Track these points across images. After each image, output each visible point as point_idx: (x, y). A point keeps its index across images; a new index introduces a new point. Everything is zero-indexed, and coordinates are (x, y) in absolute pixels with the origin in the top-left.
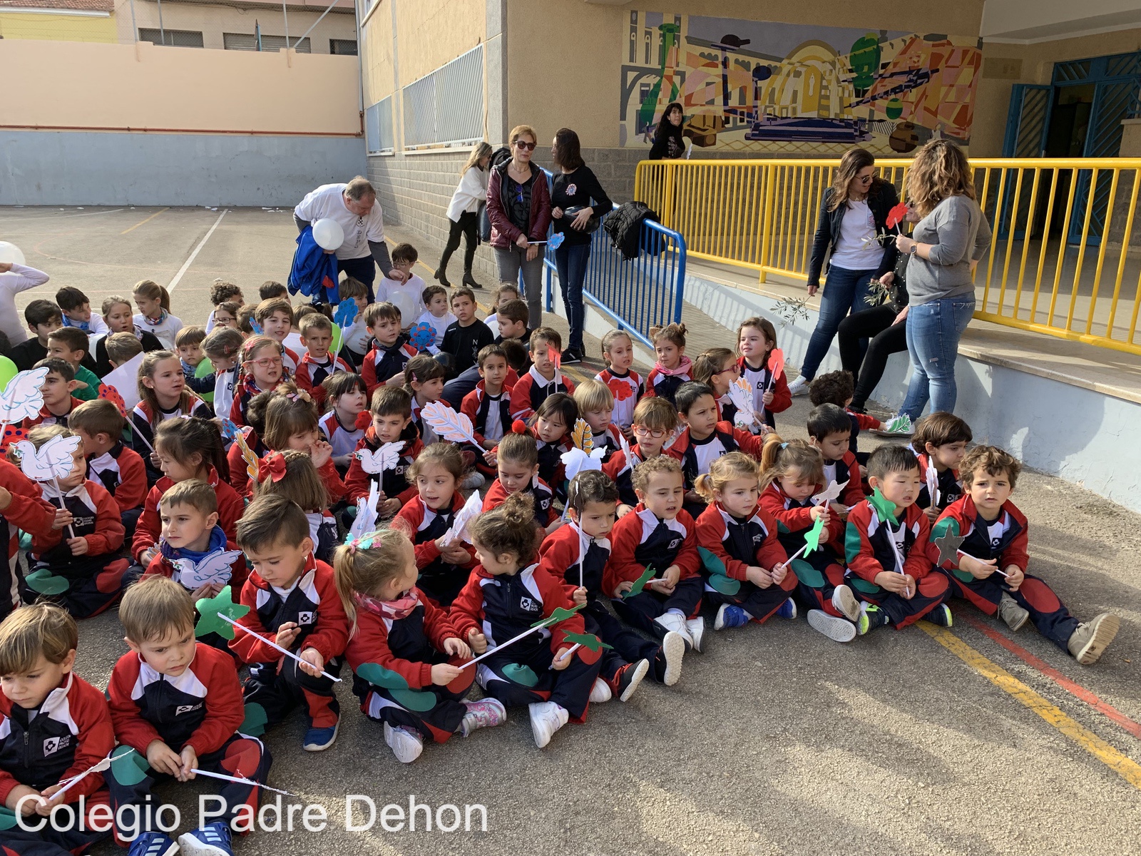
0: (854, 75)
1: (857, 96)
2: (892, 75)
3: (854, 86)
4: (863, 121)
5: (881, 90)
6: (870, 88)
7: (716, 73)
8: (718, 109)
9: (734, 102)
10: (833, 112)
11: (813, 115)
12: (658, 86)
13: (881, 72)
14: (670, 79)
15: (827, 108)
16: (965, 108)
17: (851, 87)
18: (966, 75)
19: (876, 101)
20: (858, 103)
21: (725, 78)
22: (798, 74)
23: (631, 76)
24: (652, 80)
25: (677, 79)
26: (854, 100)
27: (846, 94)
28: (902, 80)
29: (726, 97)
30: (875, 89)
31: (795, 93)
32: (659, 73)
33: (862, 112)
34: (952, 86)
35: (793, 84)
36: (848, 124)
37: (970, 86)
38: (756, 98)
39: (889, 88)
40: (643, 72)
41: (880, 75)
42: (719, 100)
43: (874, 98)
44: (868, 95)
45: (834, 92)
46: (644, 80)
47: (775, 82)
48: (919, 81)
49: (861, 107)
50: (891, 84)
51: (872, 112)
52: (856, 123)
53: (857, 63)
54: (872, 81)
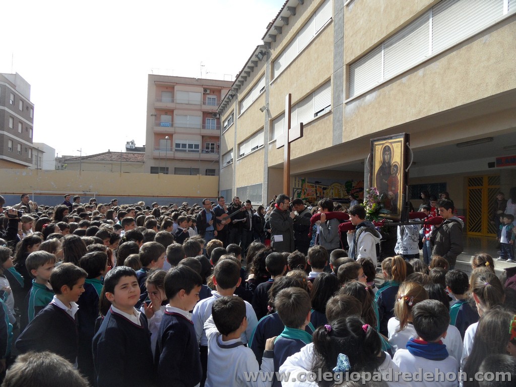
0: (346, 189)
7: (314, 189)
8: (315, 196)
9: (318, 195)
10: (342, 197)
11: (337, 197)
12: (301, 192)
13: (353, 188)
14: (304, 190)
15: (341, 196)
17: (346, 191)
21: (316, 190)
22: (333, 189)
23: (295, 190)
24: (300, 190)
25: (305, 190)
27: (345, 193)
28: (358, 190)
29: (317, 194)
31: (332, 193)
32: (301, 189)
35: (332, 191)
36: (346, 200)
38: (324, 194)
40: (298, 189)
42: (315, 195)
45: (342, 193)
46: (298, 190)
47: (328, 190)
53: (347, 187)
54: (351, 190)
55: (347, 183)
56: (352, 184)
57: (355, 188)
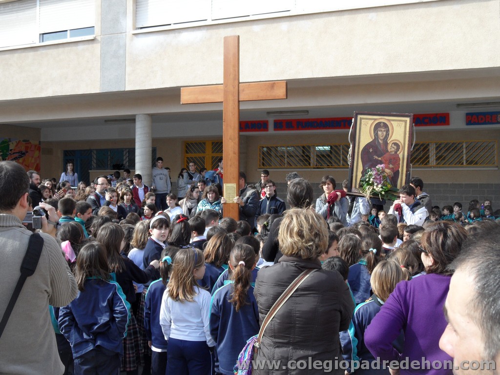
0: (2, 153)
3: (2, 157)
13: (10, 152)
16: (37, 164)
28: (17, 155)
37: (38, 157)
48: (22, 156)
55: (3, 142)
56: (9, 146)
57: (13, 151)
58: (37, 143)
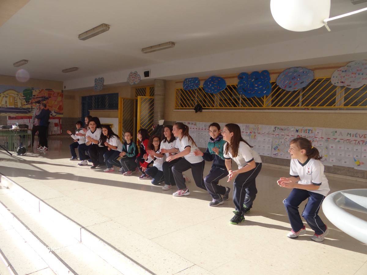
0: (25, 97)
1: (26, 102)
2: (37, 98)
3: (25, 100)
4: (29, 108)
5: (34, 101)
6: (30, 101)
10: (19, 106)
11: (13, 107)
13: (33, 97)
15: (17, 105)
16: (60, 106)
17: (24, 100)
18: (59, 99)
19: (33, 104)
20: (27, 104)
26: (25, 103)
27: (23, 102)
28: (40, 99)
30: (32, 101)
33: (29, 106)
34: (56, 101)
35: (5, 99)
36: (24, 109)
37: (61, 101)
39: (36, 101)
41: (33, 98)
43: (32, 103)
44: (30, 102)
45: (19, 102)
48: (45, 100)
49: (28, 105)
50: (36, 100)
51: (32, 106)
52: (27, 109)
53: (25, 95)
54: (31, 99)
55: (26, 90)
56: (32, 93)
57: (36, 96)
58: (60, 91)
